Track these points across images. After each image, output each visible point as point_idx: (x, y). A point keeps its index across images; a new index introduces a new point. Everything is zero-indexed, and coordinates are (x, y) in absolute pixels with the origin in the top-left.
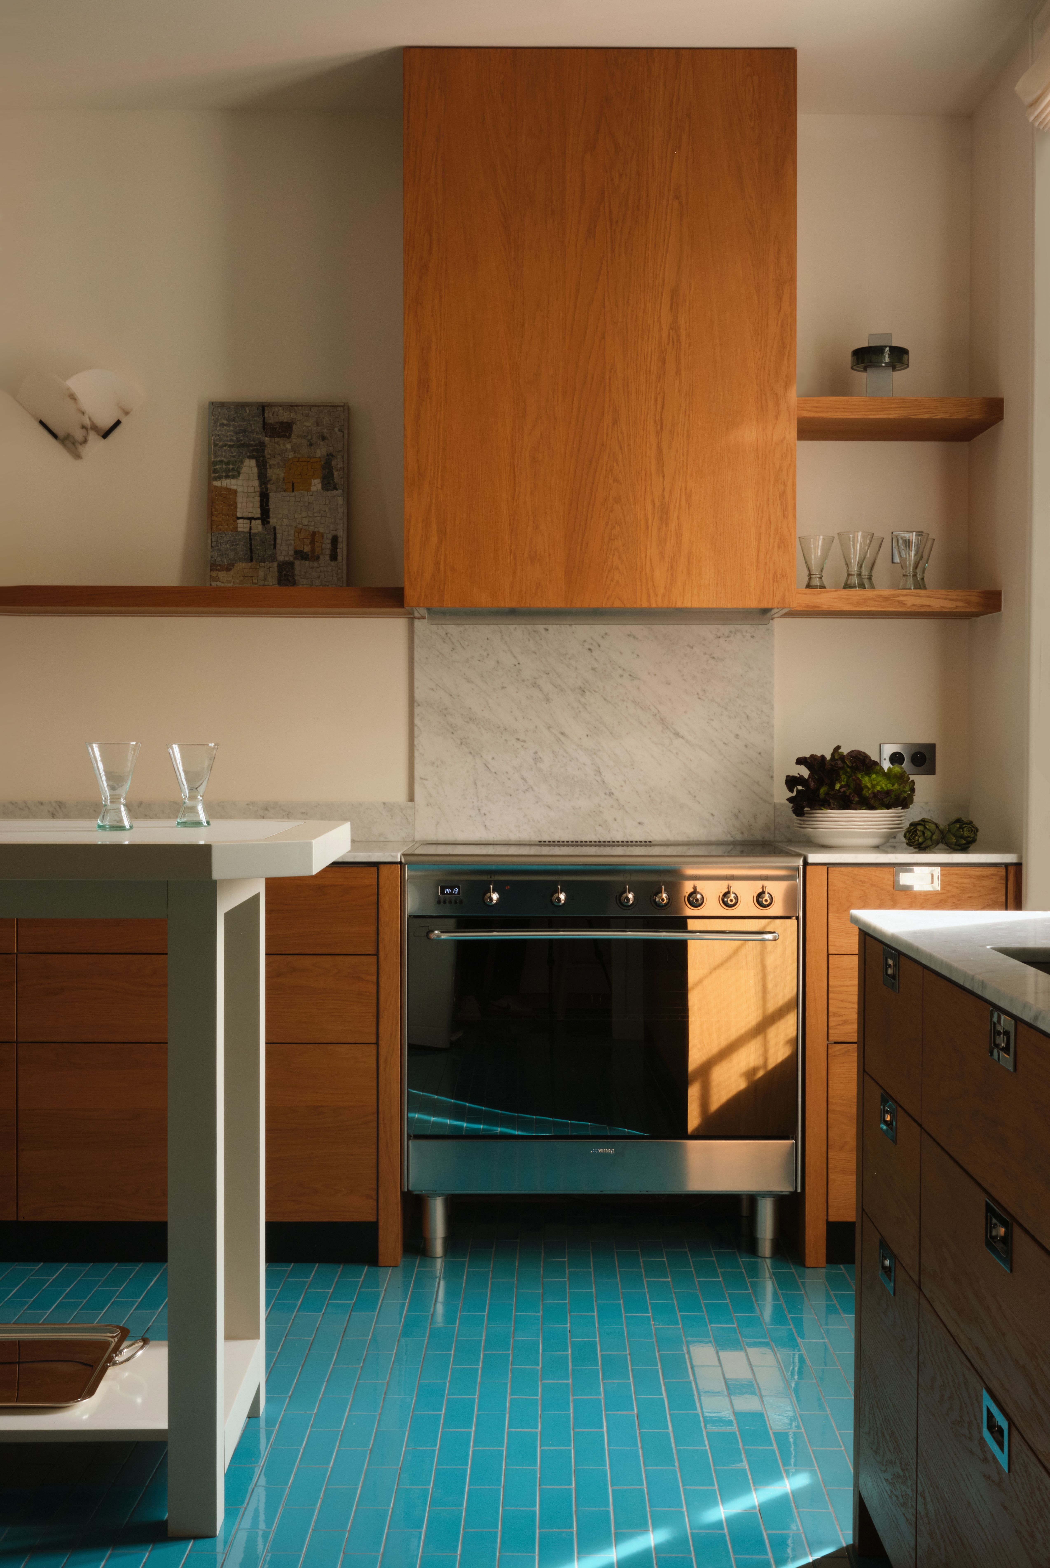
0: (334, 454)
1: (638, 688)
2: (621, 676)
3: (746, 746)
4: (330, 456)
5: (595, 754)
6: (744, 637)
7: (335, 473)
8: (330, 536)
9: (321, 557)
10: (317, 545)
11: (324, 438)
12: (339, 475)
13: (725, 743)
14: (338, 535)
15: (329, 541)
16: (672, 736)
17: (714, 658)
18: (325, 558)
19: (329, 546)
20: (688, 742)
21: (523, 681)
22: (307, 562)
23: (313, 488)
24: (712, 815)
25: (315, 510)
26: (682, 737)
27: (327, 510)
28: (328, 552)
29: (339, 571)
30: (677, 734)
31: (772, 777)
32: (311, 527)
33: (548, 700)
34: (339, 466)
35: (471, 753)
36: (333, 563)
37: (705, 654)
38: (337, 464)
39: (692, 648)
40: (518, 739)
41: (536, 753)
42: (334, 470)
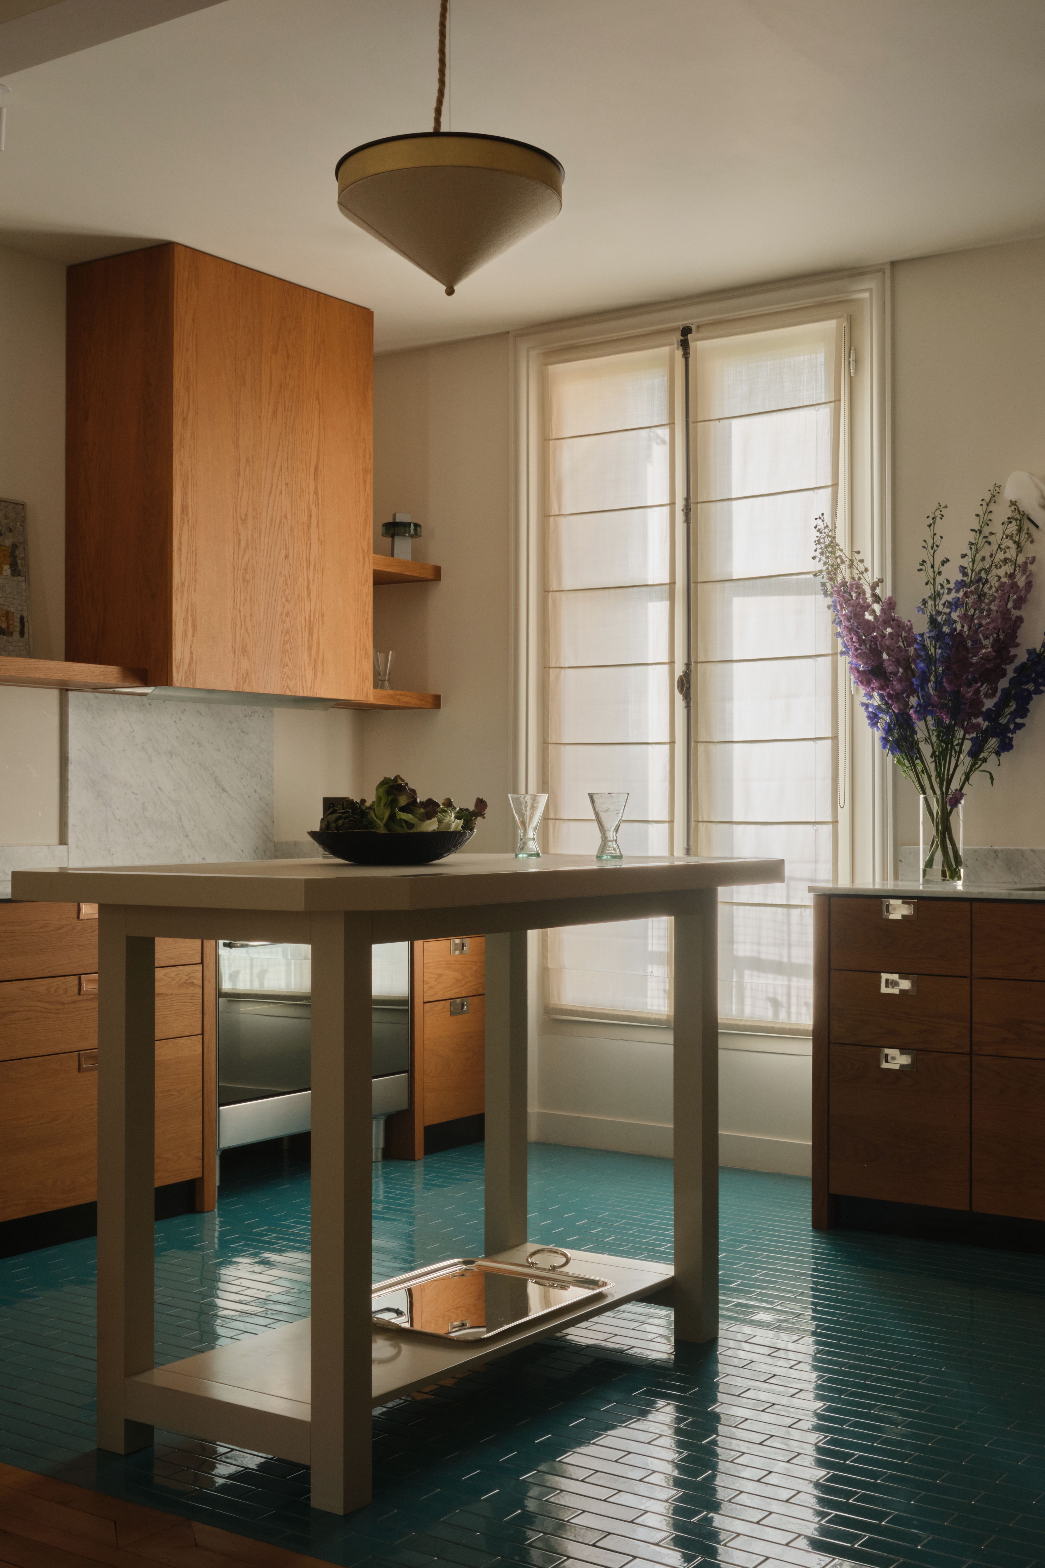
0: (18, 545)
1: (202, 753)
2: (193, 743)
3: (260, 799)
4: (15, 546)
5: (178, 804)
6: (259, 716)
7: (19, 562)
8: (19, 616)
9: (14, 633)
10: (11, 622)
11: (11, 531)
12: (22, 564)
13: (249, 797)
14: (24, 615)
15: (18, 620)
16: (221, 791)
17: (243, 732)
18: (16, 635)
19: (18, 624)
20: (229, 795)
21: (136, 745)
22: (5, 637)
23: (5, 573)
24: (243, 851)
25: (7, 592)
26: (227, 792)
27: (15, 593)
28: (18, 629)
29: (27, 647)
30: (223, 789)
31: (273, 822)
32: (5, 607)
33: (151, 761)
34: (21, 556)
35: (104, 804)
36: (22, 640)
37: (239, 728)
38: (20, 554)
39: (231, 723)
40: (133, 793)
41: (144, 804)
42: (17, 559)
